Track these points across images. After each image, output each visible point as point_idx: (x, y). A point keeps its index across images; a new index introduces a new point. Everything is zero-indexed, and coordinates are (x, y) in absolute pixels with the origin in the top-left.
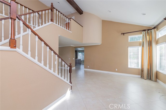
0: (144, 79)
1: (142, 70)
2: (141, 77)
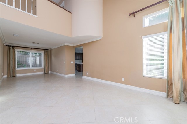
0: (173, 100)
1: (170, 83)
2: (168, 96)
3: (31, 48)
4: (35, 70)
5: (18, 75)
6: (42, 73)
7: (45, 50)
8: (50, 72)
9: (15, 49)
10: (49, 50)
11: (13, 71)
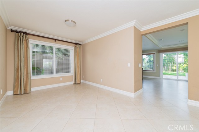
3: (55, 40)
4: (61, 79)
5: (33, 89)
6: (72, 83)
7: (76, 44)
8: (82, 81)
9: (29, 40)
10: (81, 45)
11: (25, 83)
